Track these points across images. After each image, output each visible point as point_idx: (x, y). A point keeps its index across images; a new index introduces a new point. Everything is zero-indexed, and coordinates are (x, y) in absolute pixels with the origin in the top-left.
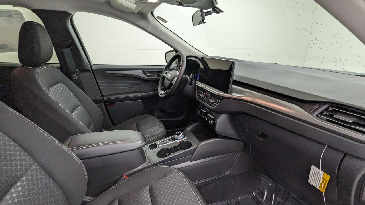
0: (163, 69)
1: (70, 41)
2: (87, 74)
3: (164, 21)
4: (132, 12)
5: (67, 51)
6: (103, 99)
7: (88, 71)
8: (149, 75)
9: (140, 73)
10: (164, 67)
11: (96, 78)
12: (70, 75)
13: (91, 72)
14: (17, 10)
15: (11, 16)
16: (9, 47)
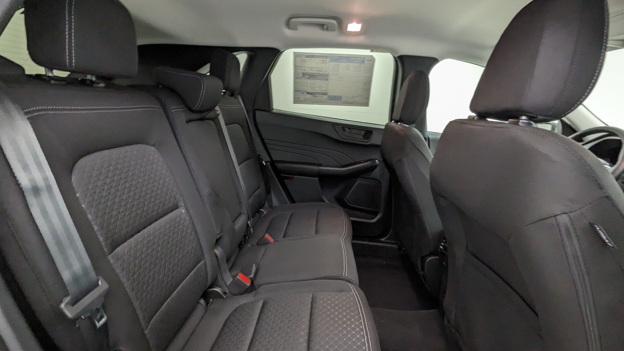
14: (372, 56)
15: (363, 62)
16: (343, 99)
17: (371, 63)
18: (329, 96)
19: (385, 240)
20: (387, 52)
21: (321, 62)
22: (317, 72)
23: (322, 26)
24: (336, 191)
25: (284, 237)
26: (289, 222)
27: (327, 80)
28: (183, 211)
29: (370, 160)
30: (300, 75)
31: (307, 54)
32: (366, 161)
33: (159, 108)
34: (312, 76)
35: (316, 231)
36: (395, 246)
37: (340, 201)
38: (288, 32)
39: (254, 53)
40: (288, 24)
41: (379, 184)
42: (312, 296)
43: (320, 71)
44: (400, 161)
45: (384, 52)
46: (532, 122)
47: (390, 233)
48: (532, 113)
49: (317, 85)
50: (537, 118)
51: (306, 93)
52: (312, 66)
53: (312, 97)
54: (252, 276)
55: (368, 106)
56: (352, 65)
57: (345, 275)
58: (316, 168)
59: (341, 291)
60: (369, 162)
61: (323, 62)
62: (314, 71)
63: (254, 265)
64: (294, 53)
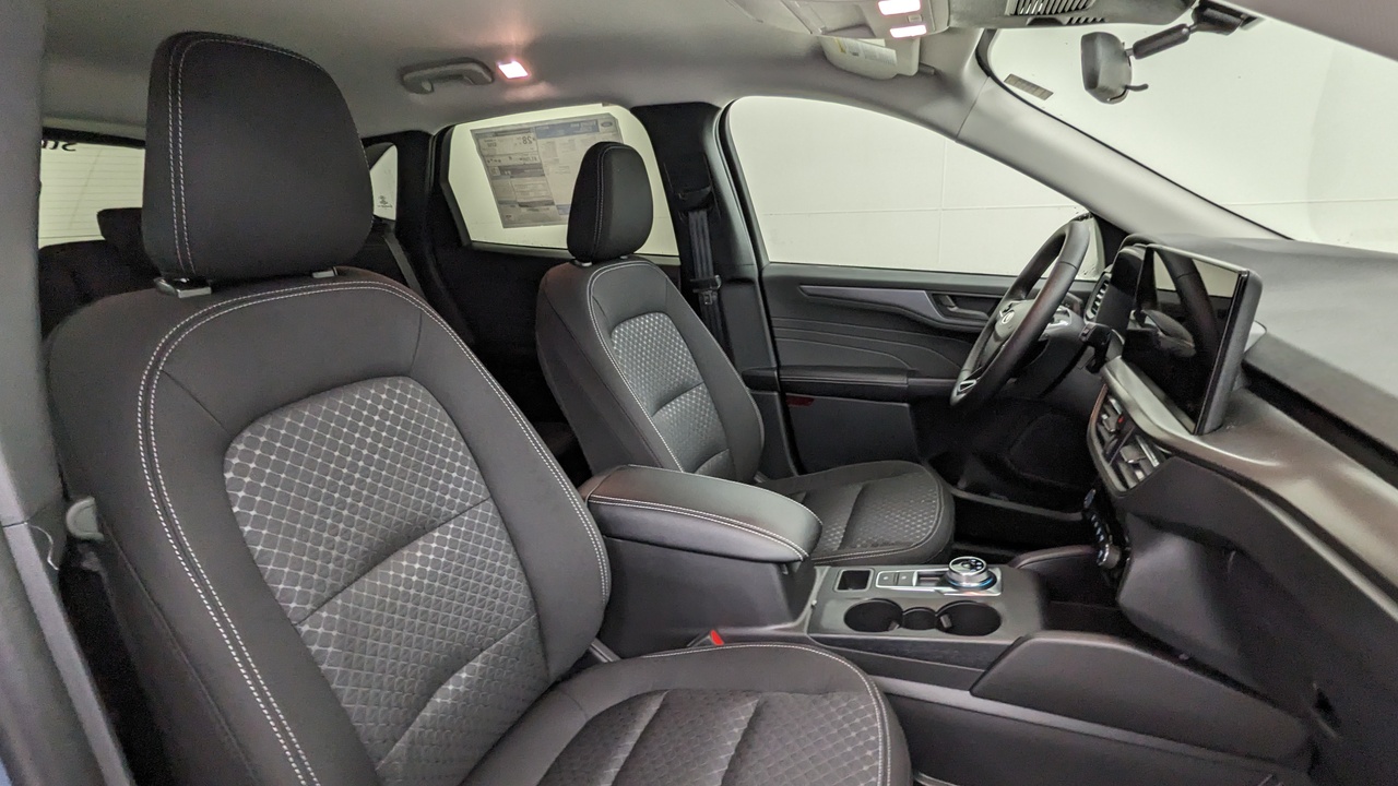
0: (1006, 289)
1: (708, 189)
2: (744, 290)
3: (1039, 92)
4: (899, 76)
5: (699, 219)
6: (779, 379)
7: (749, 281)
8: (955, 309)
9: (923, 305)
10: (1009, 284)
11: (770, 307)
12: (695, 291)
13: (758, 285)
14: (609, 114)
15: (596, 130)
17: (612, 128)
18: (558, 208)
21: (522, 141)
22: (522, 162)
27: (543, 175)
30: (500, 172)
31: (493, 130)
34: (515, 171)
43: (525, 159)
49: (531, 188)
52: (510, 149)
53: (531, 212)
56: (576, 139)
61: (525, 140)
62: (516, 162)
64: (472, 130)
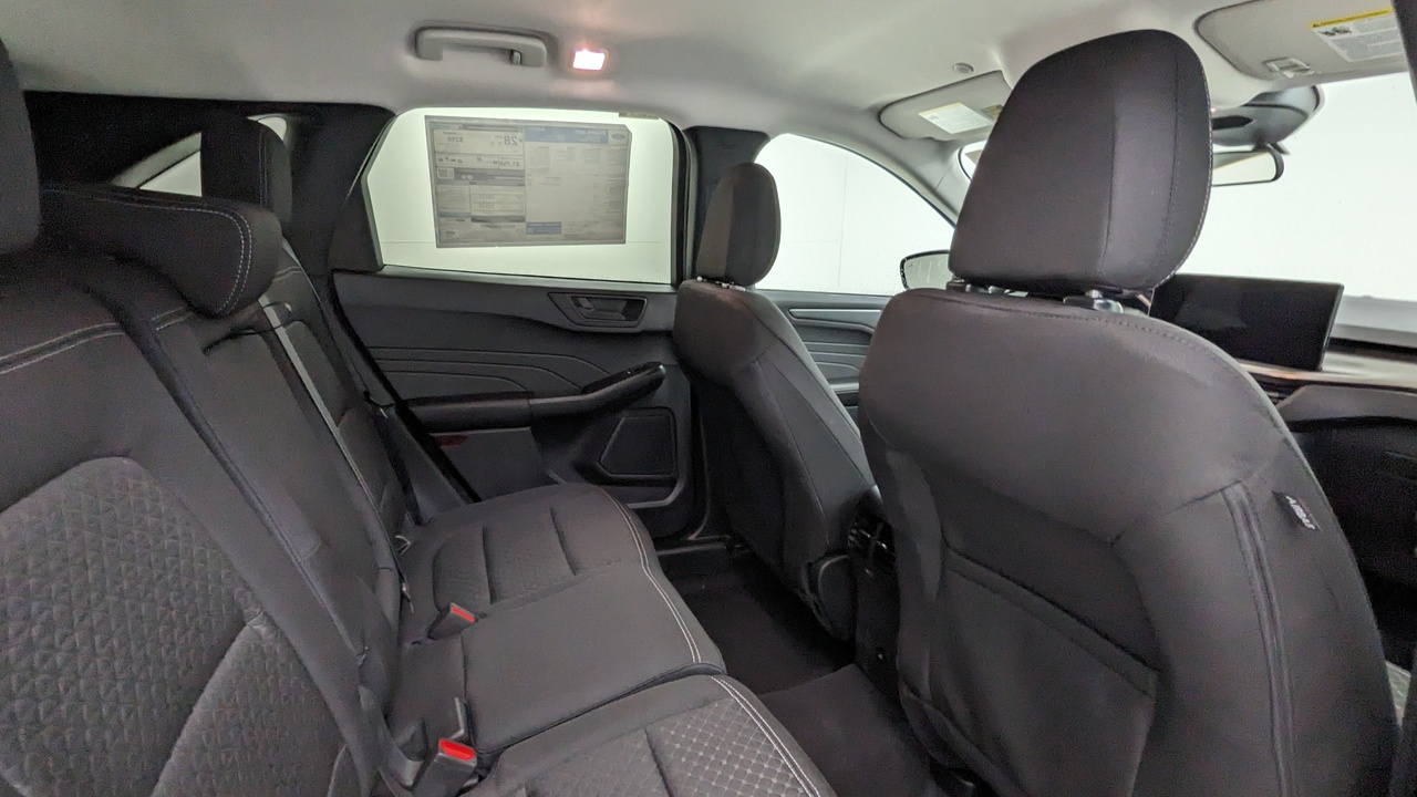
14: (623, 126)
15: (604, 140)
16: (565, 229)
17: (623, 141)
18: (528, 226)
19: (698, 536)
20: (656, 118)
21: (503, 140)
22: (496, 166)
23: (509, 54)
24: (574, 452)
25: (493, 598)
26: (487, 556)
27: (523, 185)
28: (263, 629)
29: (645, 368)
30: (447, 175)
31: (463, 121)
32: (638, 370)
33: (113, 329)
34: (480, 176)
35: (571, 564)
36: (720, 546)
37: (589, 473)
38: (413, 65)
39: (310, 117)
40: (415, 43)
41: (672, 420)
42: (645, 737)
43: (501, 163)
44: (749, 372)
45: (650, 117)
46: (1111, 301)
47: (706, 519)
48: (1111, 285)
49: (497, 199)
50: (1121, 292)
51: (468, 220)
52: (479, 150)
53: (488, 229)
54: (462, 732)
55: (624, 242)
56: (579, 147)
57: (697, 659)
58: (522, 404)
59: (706, 703)
60: (643, 374)
61: (507, 140)
62: (486, 164)
63: (457, 700)
64: (426, 117)
